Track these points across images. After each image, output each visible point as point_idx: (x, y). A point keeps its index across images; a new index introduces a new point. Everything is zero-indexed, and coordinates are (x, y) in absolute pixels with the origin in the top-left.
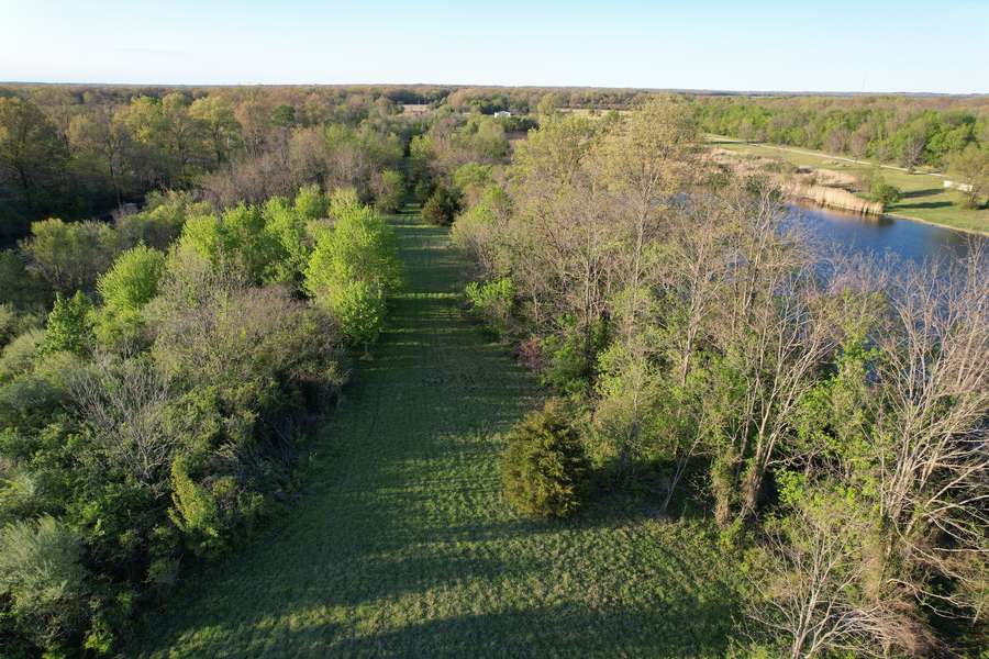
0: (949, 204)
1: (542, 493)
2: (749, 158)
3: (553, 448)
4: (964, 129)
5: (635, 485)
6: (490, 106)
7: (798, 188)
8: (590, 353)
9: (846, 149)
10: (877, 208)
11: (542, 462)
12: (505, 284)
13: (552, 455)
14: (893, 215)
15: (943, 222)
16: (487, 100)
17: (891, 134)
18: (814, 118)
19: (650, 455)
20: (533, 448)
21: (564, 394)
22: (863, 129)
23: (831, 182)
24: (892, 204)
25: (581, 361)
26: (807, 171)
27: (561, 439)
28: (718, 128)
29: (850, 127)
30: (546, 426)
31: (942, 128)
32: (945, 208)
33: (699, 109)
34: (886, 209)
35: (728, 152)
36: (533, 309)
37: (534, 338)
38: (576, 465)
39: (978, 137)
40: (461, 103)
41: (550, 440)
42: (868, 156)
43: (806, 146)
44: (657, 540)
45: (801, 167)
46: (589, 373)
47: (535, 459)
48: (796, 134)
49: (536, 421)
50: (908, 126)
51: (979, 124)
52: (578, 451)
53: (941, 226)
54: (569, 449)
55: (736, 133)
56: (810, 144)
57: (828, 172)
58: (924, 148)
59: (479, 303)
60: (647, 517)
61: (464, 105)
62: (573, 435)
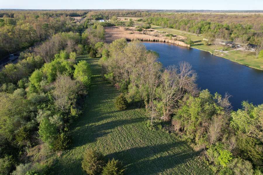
0: (203, 44)
1: (121, 106)
2: (163, 33)
3: (122, 100)
4: (208, 26)
5: (134, 104)
6: (98, 18)
7: (173, 41)
8: (127, 86)
9: (185, 30)
10: (189, 46)
11: (121, 102)
12: (112, 74)
13: (122, 101)
14: (192, 47)
15: (201, 49)
16: (97, 16)
17: (194, 26)
18: (178, 22)
19: (136, 100)
20: (119, 100)
21: (123, 92)
22: (188, 25)
23: (181, 39)
24: (192, 45)
25: (126, 87)
26: (176, 36)
27: (123, 99)
28: (156, 24)
29: (186, 24)
30: (121, 97)
31: (204, 25)
32: (202, 45)
33: (152, 19)
34: (191, 46)
35: (159, 31)
36: (117, 78)
37: (117, 83)
38: (125, 102)
39: (211, 28)
40: (90, 17)
41: (122, 99)
42: (189, 31)
43: (177, 29)
44: (137, 112)
45: (174, 35)
46: (127, 89)
47: (120, 102)
48: (174, 26)
49: (119, 97)
50: (197, 25)
51: (211, 25)
52: (126, 100)
53: (201, 50)
54: (124, 100)
55: (161, 25)
56: (177, 28)
57: (180, 36)
58: (200, 30)
59: (107, 78)
60: (136, 108)
61: (91, 18)
62: (125, 98)
